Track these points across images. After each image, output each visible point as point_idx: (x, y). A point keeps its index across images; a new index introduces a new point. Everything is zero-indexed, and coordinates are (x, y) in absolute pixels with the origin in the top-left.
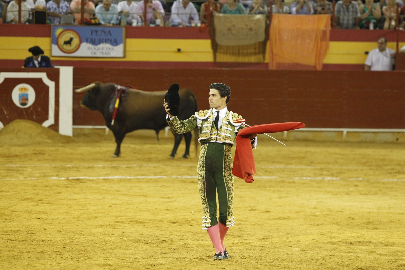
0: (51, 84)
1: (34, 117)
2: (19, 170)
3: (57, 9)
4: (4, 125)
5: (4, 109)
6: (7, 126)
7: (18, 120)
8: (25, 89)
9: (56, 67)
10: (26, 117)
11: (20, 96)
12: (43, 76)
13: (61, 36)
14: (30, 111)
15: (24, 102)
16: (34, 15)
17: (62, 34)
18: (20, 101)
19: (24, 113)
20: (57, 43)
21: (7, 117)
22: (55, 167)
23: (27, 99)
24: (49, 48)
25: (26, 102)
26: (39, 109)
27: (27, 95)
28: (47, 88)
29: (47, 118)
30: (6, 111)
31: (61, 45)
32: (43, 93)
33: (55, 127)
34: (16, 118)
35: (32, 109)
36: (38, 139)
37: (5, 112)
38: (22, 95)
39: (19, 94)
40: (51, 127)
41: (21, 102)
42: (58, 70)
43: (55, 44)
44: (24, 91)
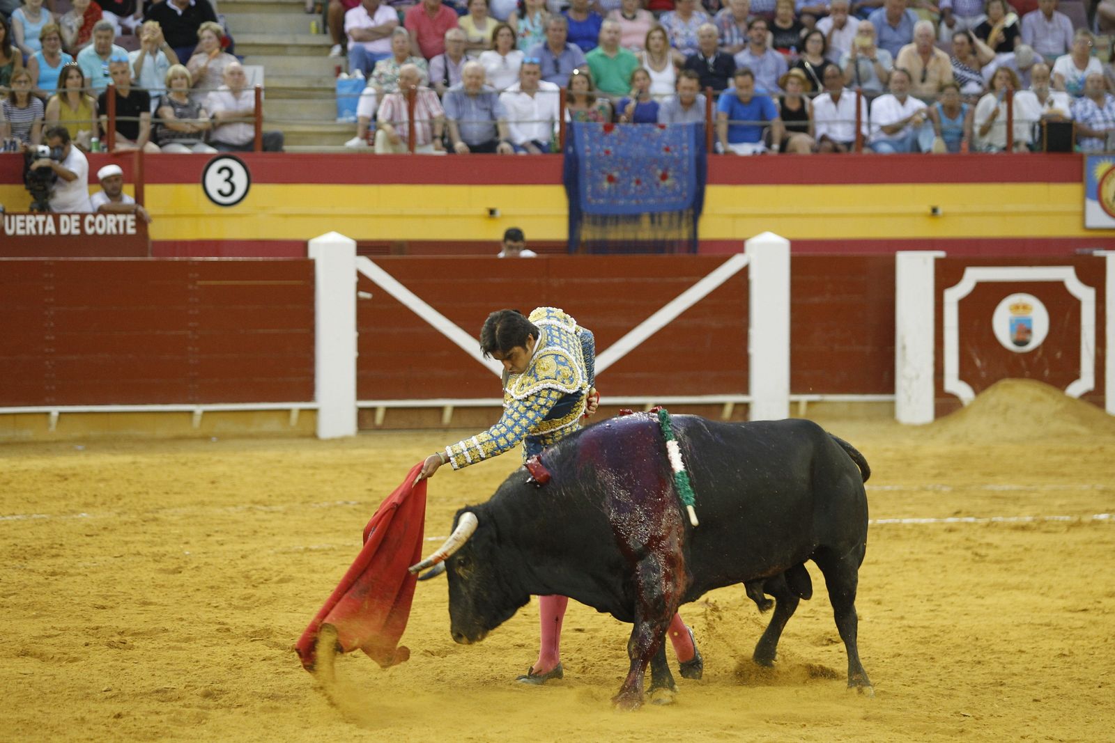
0: (1086, 295)
1: (1047, 372)
2: (1018, 499)
3: (1098, 112)
4: (977, 392)
5: (974, 355)
6: (983, 395)
7: (1007, 382)
8: (1025, 307)
9: (1098, 253)
10: (1027, 373)
11: (1012, 326)
12: (1066, 275)
13: (1107, 179)
14: (1036, 359)
15: (1021, 337)
16: (1045, 130)
17: (1110, 175)
18: (1011, 335)
19: (1023, 363)
20: (1099, 197)
21: (983, 374)
22: (1103, 492)
23: (1029, 332)
24: (1078, 208)
25: (1028, 337)
26: (1059, 355)
27: (1029, 321)
28: (1076, 304)
29: (1075, 375)
30: (981, 360)
31: (1107, 199)
32: (1068, 315)
33: (1096, 396)
34: (1003, 377)
35: (1040, 353)
36: (1056, 425)
37: (978, 363)
38: (1018, 321)
39: (1011, 321)
40: (1086, 396)
41: (1015, 337)
42: (1102, 261)
43: (1092, 198)
44: (1021, 311)
